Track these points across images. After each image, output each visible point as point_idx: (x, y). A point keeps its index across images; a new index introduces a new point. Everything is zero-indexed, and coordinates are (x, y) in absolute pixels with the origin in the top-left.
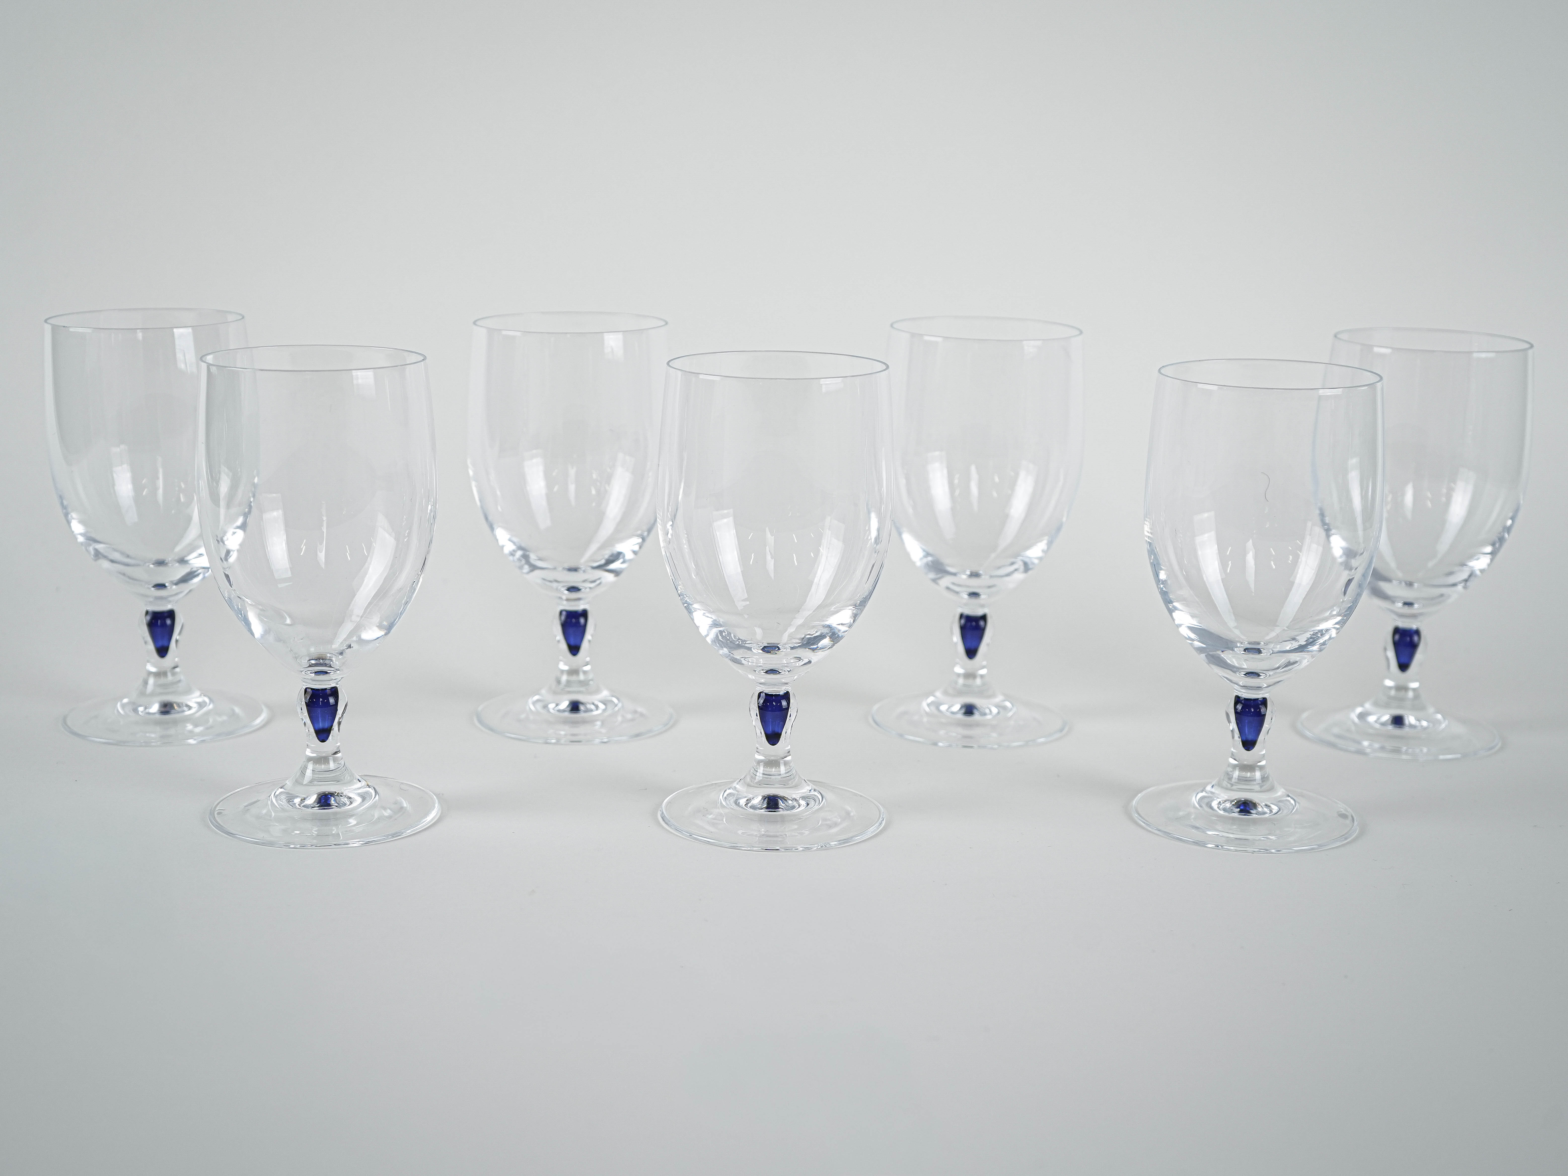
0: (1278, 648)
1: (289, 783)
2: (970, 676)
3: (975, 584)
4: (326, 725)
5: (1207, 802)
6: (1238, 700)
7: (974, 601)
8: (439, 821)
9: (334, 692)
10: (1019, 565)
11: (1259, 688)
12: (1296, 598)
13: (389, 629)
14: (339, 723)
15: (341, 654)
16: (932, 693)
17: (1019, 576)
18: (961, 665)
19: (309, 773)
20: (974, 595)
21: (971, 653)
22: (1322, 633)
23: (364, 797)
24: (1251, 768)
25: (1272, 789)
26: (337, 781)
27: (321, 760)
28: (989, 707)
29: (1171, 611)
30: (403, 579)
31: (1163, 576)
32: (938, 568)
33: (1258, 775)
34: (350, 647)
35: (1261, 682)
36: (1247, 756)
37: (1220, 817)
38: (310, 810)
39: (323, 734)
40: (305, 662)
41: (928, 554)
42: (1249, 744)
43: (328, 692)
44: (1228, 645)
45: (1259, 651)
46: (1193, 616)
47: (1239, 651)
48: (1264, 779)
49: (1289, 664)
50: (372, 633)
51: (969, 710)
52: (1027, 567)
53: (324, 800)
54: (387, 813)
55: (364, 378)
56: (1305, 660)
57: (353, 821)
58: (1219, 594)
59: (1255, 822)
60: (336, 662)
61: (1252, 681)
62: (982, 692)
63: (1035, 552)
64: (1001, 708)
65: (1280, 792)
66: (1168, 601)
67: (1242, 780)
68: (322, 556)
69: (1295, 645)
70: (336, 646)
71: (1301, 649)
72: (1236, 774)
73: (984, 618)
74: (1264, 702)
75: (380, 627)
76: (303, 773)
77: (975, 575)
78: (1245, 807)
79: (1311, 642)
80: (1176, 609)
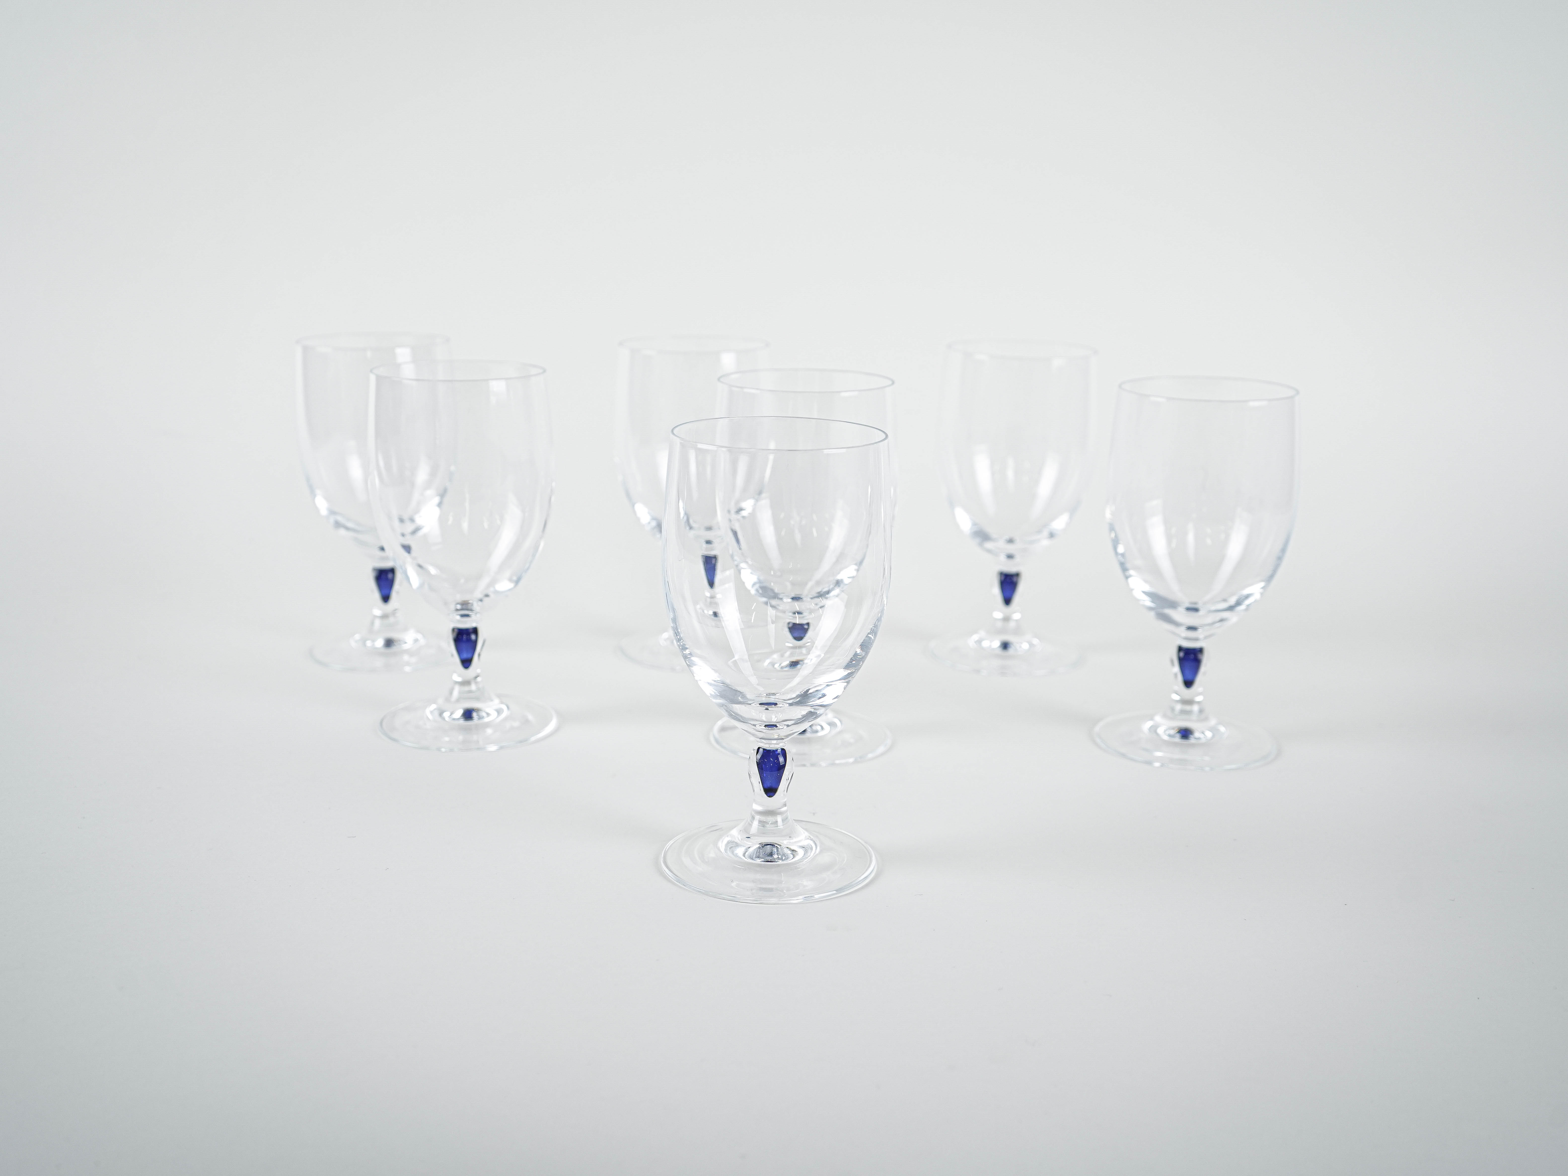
0: (1213, 608)
1: (441, 701)
2: (1006, 619)
3: (1011, 549)
4: (469, 656)
5: (1154, 729)
6: (1180, 649)
7: (1011, 562)
8: (556, 730)
9: (475, 631)
10: (1046, 533)
11: (1196, 639)
12: (1228, 567)
13: (517, 582)
14: (479, 655)
15: (481, 600)
16: (976, 632)
17: (1045, 542)
18: (999, 611)
19: (456, 693)
20: (1010, 557)
21: (1007, 601)
22: (1247, 597)
23: (499, 712)
24: (1190, 702)
25: (1206, 719)
26: (478, 699)
27: (466, 683)
28: (1021, 645)
29: (1127, 577)
30: (528, 543)
31: (1121, 549)
32: (982, 536)
33: (1196, 708)
34: (487, 596)
35: (1200, 634)
36: (1187, 693)
37: (1165, 741)
38: (456, 722)
39: (466, 663)
40: (452, 607)
41: (975, 524)
42: (1188, 683)
43: (471, 631)
44: (1173, 605)
45: (1196, 610)
46: (1146, 581)
47: (1181, 609)
48: (1201, 711)
49: (1222, 620)
50: (504, 585)
51: (1005, 646)
52: (1052, 535)
53: (468, 715)
54: (516, 724)
55: (498, 387)
56: (1233, 618)
57: (489, 731)
58: (1165, 565)
59: (1193, 745)
60: (476, 606)
61: (1191, 634)
62: (1018, 631)
63: (1059, 524)
64: (1031, 645)
65: (1213, 722)
66: (1124, 568)
67: (1183, 712)
68: (465, 525)
69: (1225, 605)
70: (478, 594)
71: (1231, 608)
72: (1179, 707)
73: (1017, 575)
74: (1201, 650)
75: (510, 580)
76: (451, 692)
77: (1011, 541)
78: (1185, 733)
79: (1238, 603)
80: (1130, 576)
